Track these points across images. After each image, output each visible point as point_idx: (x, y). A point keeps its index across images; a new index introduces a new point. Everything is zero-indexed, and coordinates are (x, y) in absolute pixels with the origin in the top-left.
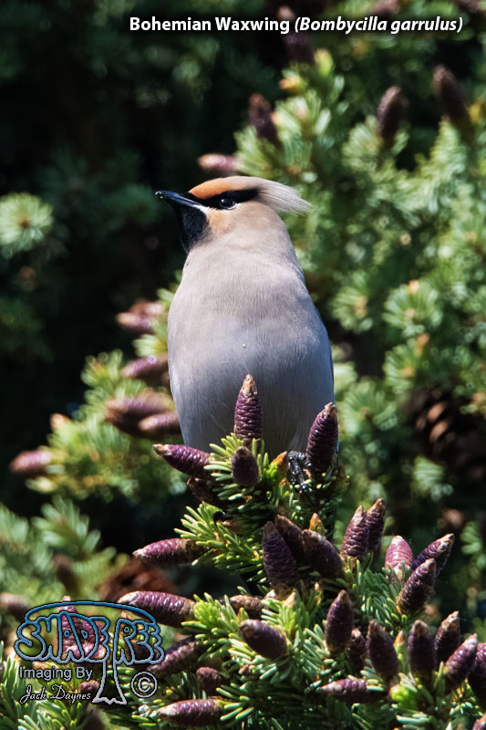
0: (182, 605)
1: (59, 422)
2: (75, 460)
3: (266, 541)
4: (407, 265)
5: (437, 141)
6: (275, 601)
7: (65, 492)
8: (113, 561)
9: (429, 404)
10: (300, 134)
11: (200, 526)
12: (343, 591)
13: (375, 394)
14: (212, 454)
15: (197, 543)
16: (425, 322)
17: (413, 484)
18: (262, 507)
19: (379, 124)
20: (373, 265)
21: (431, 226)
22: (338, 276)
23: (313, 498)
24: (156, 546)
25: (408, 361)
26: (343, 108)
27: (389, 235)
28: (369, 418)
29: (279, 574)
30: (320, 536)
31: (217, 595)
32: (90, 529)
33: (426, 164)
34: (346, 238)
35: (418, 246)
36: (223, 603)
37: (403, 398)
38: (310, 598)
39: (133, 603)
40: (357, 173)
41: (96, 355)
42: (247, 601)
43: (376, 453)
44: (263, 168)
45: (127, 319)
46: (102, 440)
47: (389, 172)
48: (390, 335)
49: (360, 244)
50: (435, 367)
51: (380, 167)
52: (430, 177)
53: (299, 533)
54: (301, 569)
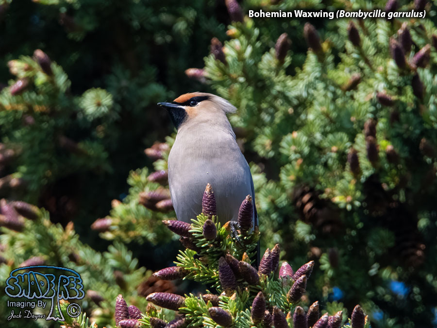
0: (179, 299)
1: (116, 204)
2: (124, 223)
3: (220, 267)
4: (291, 123)
5: (307, 61)
6: (225, 297)
7: (120, 240)
8: (144, 274)
9: (303, 194)
10: (237, 58)
11: (187, 260)
12: (260, 292)
13: (276, 189)
14: (192, 224)
15: (185, 268)
16: (300, 152)
17: (295, 235)
18: (219, 250)
19: (277, 53)
20: (274, 123)
21: (303, 104)
22: (257, 130)
23: (242, 244)
24: (164, 270)
25: (292, 172)
26: (258, 44)
27: (283, 108)
28: (273, 202)
29: (227, 283)
30: (248, 264)
31: (196, 294)
32: (133, 258)
33: (301, 73)
34: (260, 110)
35: (297, 114)
36: (199, 298)
37: (290, 191)
38: (243, 295)
39: (154, 298)
40: (266, 77)
41: (134, 170)
42: (211, 297)
43: (276, 219)
44: (218, 75)
45: (150, 152)
46: (137, 213)
47: (282, 77)
48: (283, 159)
49: (267, 113)
50: (306, 175)
51: (277, 74)
52: (302, 79)
53: (238, 263)
54: (238, 281)
